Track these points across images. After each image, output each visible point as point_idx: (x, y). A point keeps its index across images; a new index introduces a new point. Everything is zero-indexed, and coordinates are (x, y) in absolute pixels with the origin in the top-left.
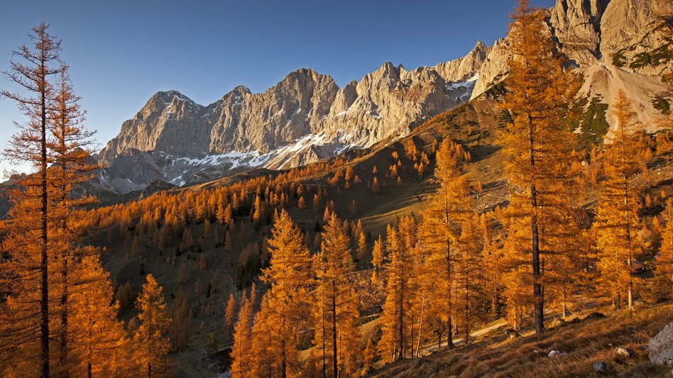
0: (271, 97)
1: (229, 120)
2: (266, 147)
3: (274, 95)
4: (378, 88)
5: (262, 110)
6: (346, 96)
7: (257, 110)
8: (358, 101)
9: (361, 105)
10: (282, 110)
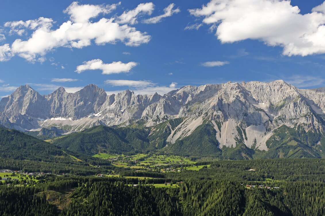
0: (78, 96)
1: (58, 103)
2: (75, 117)
3: (79, 95)
4: (123, 100)
5: (73, 101)
6: (110, 100)
7: (71, 100)
8: (115, 103)
9: (116, 105)
10: (82, 102)
